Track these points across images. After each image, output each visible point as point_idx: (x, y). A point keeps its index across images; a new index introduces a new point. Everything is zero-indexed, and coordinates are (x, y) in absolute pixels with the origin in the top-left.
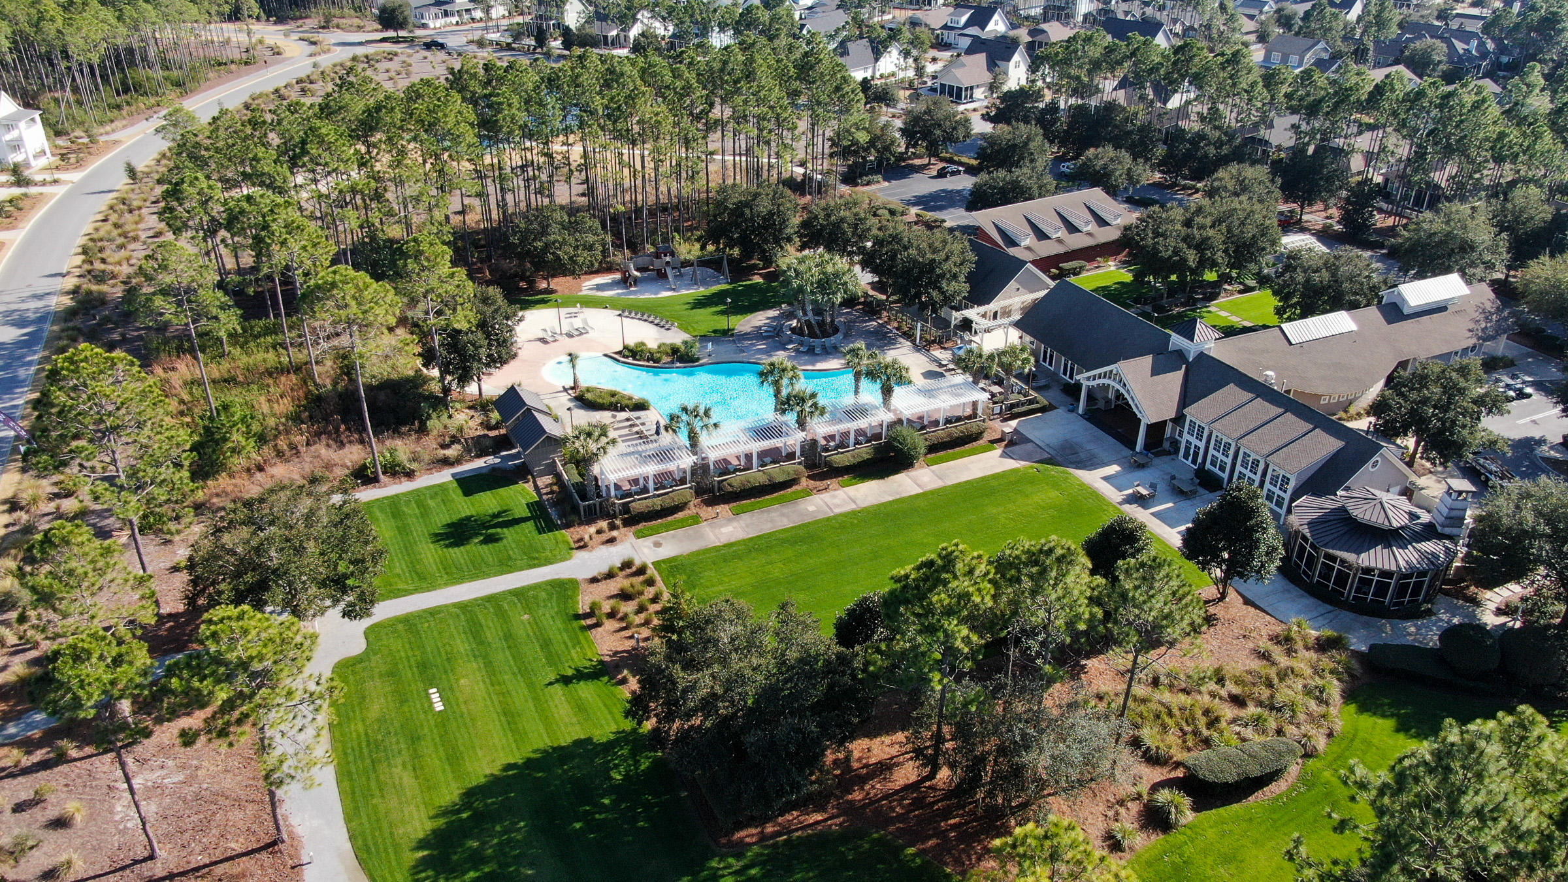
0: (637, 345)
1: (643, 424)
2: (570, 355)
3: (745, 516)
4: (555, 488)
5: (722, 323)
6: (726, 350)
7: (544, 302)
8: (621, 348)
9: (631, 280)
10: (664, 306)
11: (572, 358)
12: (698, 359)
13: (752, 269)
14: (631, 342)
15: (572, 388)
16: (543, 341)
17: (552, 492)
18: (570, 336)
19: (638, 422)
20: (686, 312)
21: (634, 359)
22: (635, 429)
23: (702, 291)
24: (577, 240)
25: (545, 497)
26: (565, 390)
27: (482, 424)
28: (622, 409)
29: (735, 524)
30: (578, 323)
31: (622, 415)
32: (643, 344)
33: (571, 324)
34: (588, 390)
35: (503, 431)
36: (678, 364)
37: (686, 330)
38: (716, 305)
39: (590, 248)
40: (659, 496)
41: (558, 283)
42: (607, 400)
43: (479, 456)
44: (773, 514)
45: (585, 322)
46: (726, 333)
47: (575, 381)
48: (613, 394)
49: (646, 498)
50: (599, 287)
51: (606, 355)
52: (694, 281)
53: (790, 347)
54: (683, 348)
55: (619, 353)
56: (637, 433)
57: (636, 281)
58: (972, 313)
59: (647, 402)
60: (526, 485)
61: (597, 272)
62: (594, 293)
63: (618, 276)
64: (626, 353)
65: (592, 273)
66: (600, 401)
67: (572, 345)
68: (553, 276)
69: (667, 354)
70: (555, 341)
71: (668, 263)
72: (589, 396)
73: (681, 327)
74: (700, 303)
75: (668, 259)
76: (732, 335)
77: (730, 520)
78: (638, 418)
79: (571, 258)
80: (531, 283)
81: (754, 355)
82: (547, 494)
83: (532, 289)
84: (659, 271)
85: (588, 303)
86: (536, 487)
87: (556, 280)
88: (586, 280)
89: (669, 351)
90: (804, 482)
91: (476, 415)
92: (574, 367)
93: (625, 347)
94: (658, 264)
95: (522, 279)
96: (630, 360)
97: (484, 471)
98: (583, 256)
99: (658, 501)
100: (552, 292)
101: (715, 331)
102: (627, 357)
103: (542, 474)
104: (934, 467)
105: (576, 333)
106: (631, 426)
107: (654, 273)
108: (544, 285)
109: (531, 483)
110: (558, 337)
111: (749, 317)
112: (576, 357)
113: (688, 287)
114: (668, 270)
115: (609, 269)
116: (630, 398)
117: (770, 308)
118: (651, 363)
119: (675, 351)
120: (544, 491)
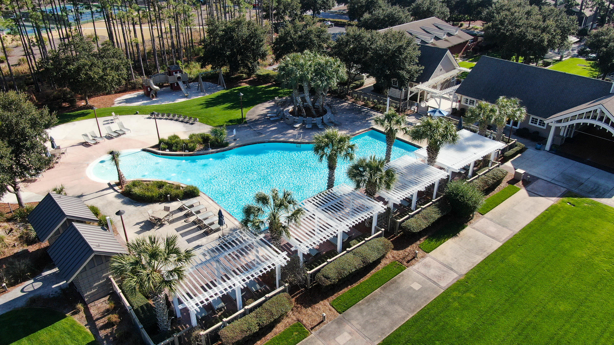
0: (171, 138)
1: (198, 212)
2: (112, 153)
3: (353, 311)
4: (114, 318)
5: (236, 114)
6: (246, 134)
7: (84, 115)
8: (157, 142)
9: (152, 93)
10: (183, 108)
11: (114, 156)
12: (227, 144)
13: (240, 79)
14: (165, 136)
15: (117, 184)
16: (86, 144)
17: (109, 325)
18: (109, 137)
19: (193, 210)
20: (202, 110)
21: (171, 150)
22: (192, 219)
23: (208, 96)
24: (104, 63)
25: (102, 333)
26: (111, 186)
27: (21, 237)
28: (173, 199)
29: (348, 327)
30: (115, 127)
31: (175, 205)
32: (176, 137)
33: (110, 128)
34: (135, 184)
35: (45, 244)
36: (211, 150)
37: (207, 123)
38: (224, 103)
39: (117, 68)
40: (251, 310)
41: (94, 101)
42: (156, 192)
43: (12, 284)
44: (382, 303)
45: (121, 125)
46: (241, 121)
47: (120, 176)
48: (160, 185)
49: (236, 318)
50: (128, 101)
51: (144, 150)
52: (200, 90)
53: (297, 126)
54: (212, 137)
55: (157, 146)
56: (194, 223)
57: (157, 94)
58: (422, 86)
59: (196, 188)
60: (76, 318)
61: (125, 91)
62: (123, 105)
63: (141, 92)
64: (162, 146)
65: (120, 92)
66: (148, 194)
67: (113, 145)
68: (90, 97)
69: (199, 143)
70: (96, 143)
71: (179, 78)
72: (136, 190)
73: (202, 121)
74: (210, 103)
75: (179, 75)
76: (246, 123)
77: (339, 322)
78: (192, 206)
79: (101, 77)
80: (72, 102)
81: (271, 135)
82: (104, 327)
83: (73, 107)
84: (172, 85)
85: (121, 112)
86: (89, 317)
87: (93, 99)
88: (117, 97)
89: (200, 140)
90: (392, 255)
91: (14, 227)
92: (117, 164)
93: (161, 141)
94: (171, 79)
95: (65, 101)
96: (167, 152)
97: (20, 304)
98: (112, 75)
99: (251, 319)
100: (91, 107)
101: (231, 121)
102: (164, 149)
103: (95, 298)
104: (488, 215)
105: (115, 135)
106: (187, 216)
107: (169, 88)
108: (83, 103)
109: (82, 314)
110: (98, 140)
111: (252, 109)
112: (118, 155)
113: (197, 94)
114: (180, 83)
115: (134, 88)
116: (178, 187)
117: (265, 101)
118: (187, 152)
119: (205, 140)
120: (100, 323)
